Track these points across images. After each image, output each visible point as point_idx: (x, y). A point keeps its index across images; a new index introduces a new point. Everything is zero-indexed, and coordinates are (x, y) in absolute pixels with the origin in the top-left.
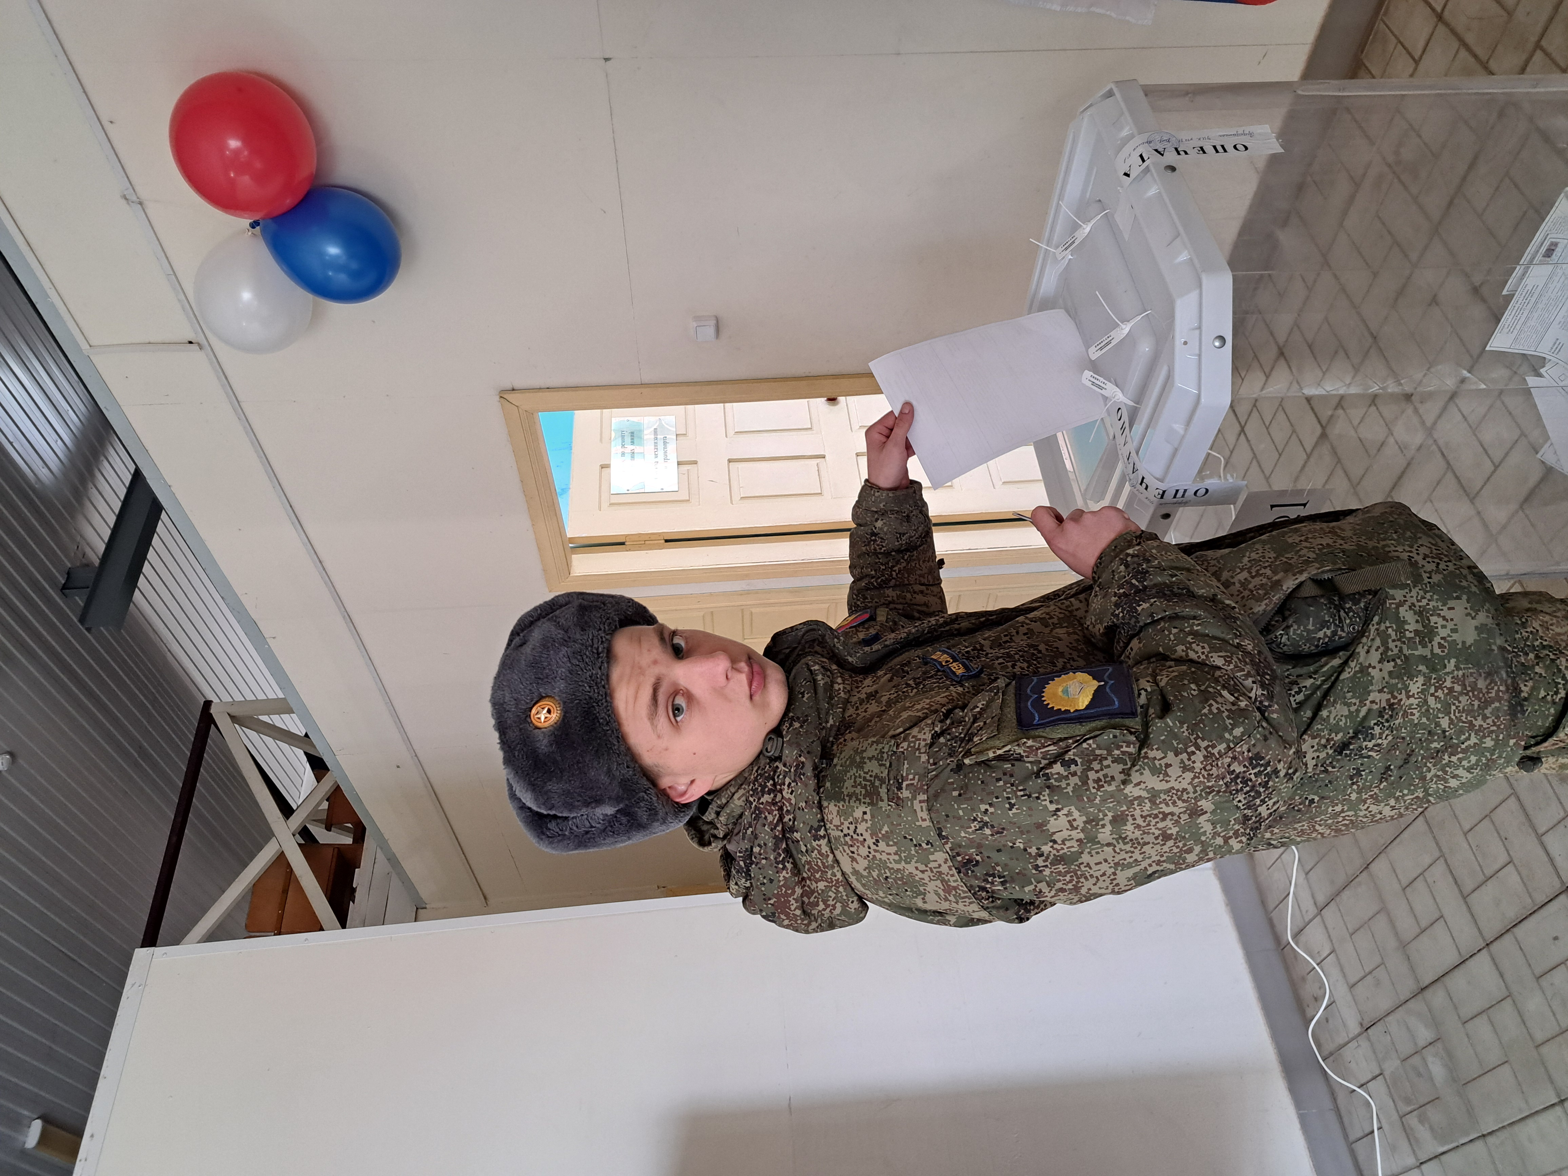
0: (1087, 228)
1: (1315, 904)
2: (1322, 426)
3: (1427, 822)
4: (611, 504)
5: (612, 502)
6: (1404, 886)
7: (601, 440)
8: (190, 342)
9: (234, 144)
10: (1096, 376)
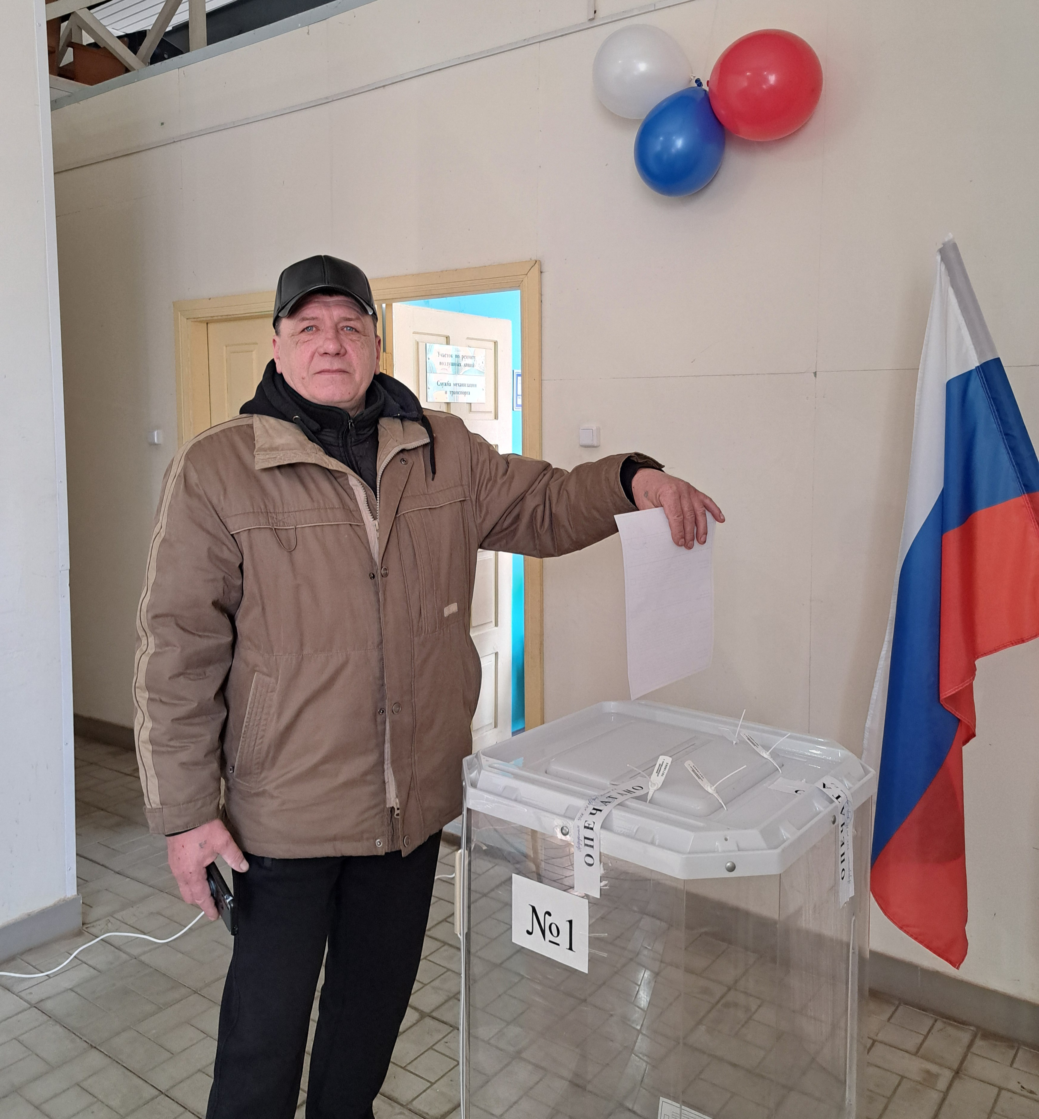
0: (766, 755)
1: (42, 1000)
2: (502, 963)
3: (152, 1099)
4: (418, 343)
5: (420, 344)
6: (81, 1085)
7: (468, 338)
8: (595, 12)
9: (772, 79)
10: (668, 767)
